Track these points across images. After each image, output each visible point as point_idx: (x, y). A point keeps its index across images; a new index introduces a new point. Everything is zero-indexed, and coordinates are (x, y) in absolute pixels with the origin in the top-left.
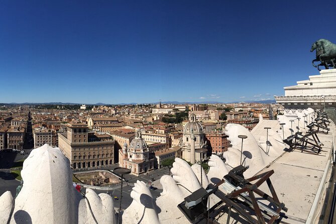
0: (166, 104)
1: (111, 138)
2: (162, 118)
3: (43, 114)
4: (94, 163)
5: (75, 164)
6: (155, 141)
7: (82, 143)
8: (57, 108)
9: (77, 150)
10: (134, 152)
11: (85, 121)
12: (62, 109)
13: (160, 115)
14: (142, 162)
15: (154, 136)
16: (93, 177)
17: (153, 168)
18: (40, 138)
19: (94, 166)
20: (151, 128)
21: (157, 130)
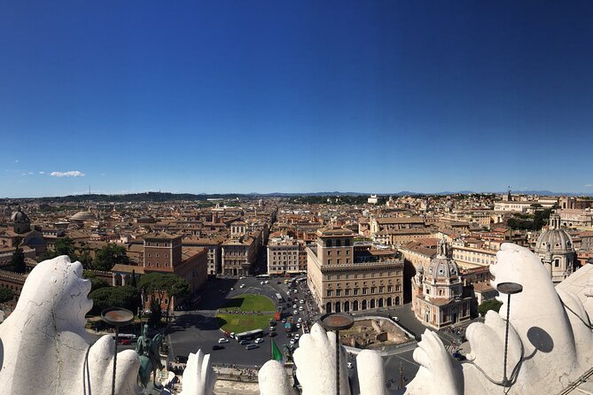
0: (526, 196)
1: (399, 255)
2: (507, 220)
3: (296, 212)
4: (364, 302)
5: (329, 304)
6: (481, 263)
7: (343, 265)
8: (326, 202)
9: (334, 278)
10: (433, 283)
11: (366, 224)
12: (335, 204)
13: (506, 215)
14: (448, 302)
15: (479, 252)
16: (359, 330)
17: (468, 315)
18: (278, 256)
19: (364, 308)
20: (479, 239)
21: (487, 243)
